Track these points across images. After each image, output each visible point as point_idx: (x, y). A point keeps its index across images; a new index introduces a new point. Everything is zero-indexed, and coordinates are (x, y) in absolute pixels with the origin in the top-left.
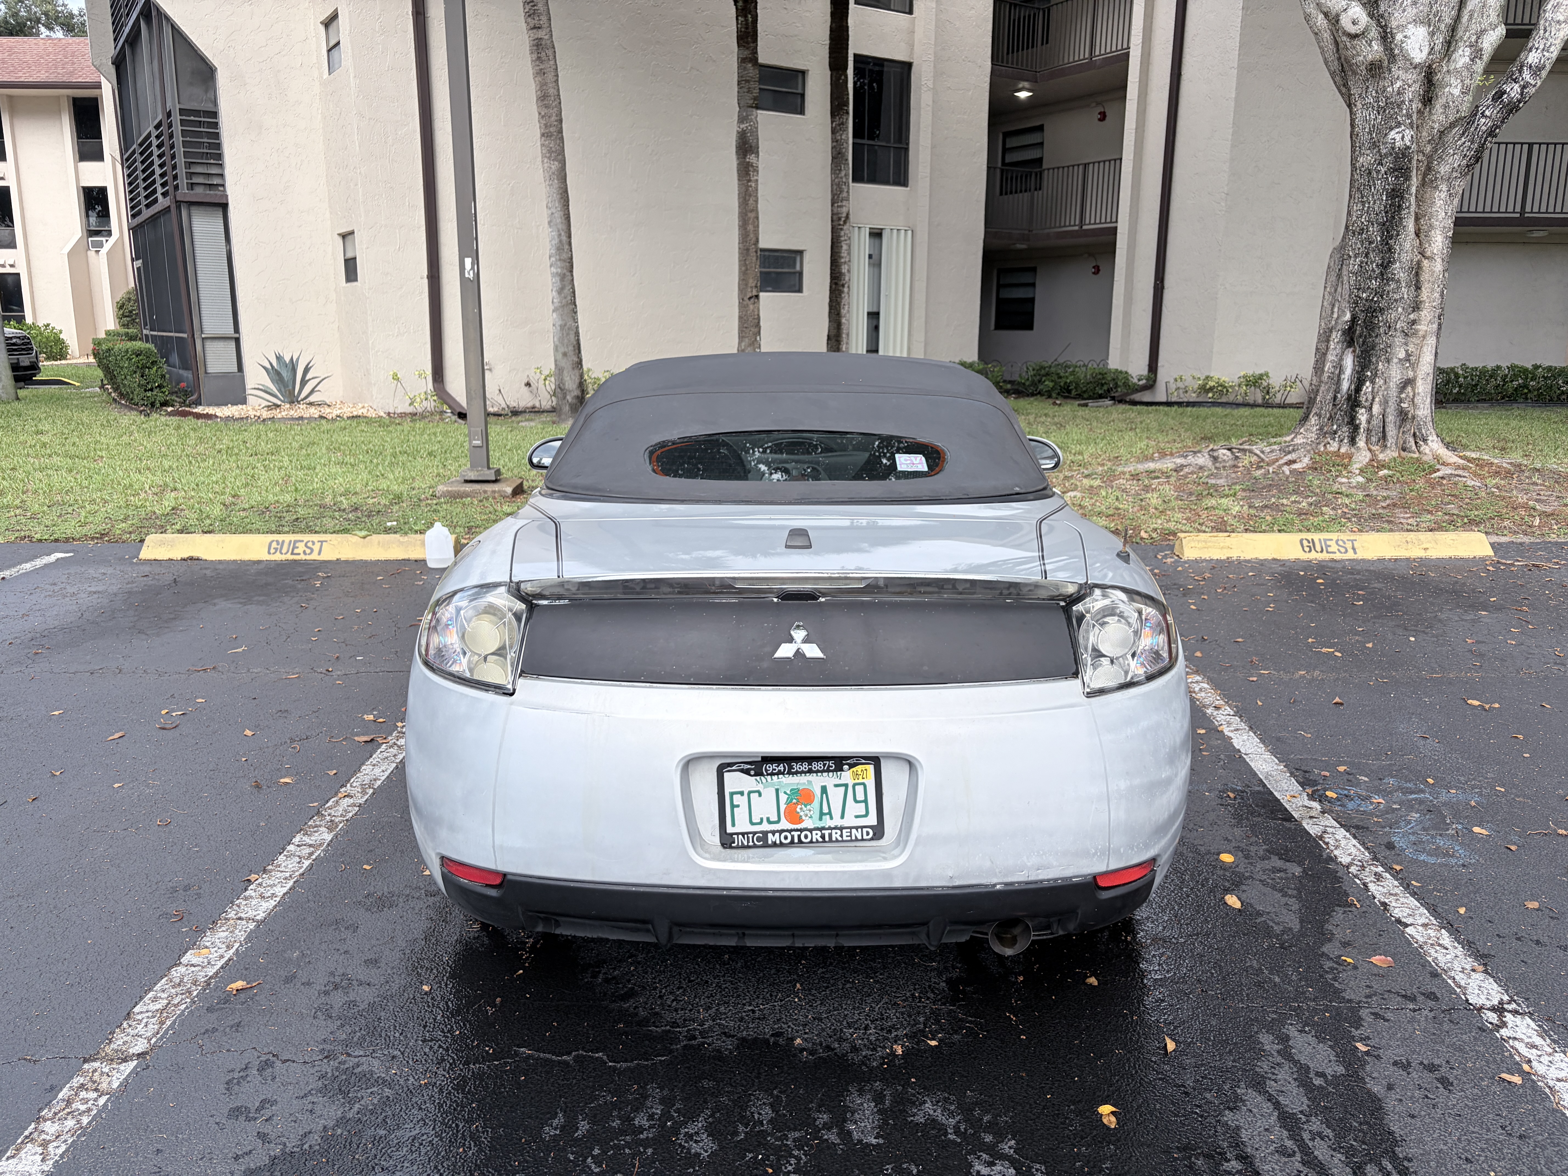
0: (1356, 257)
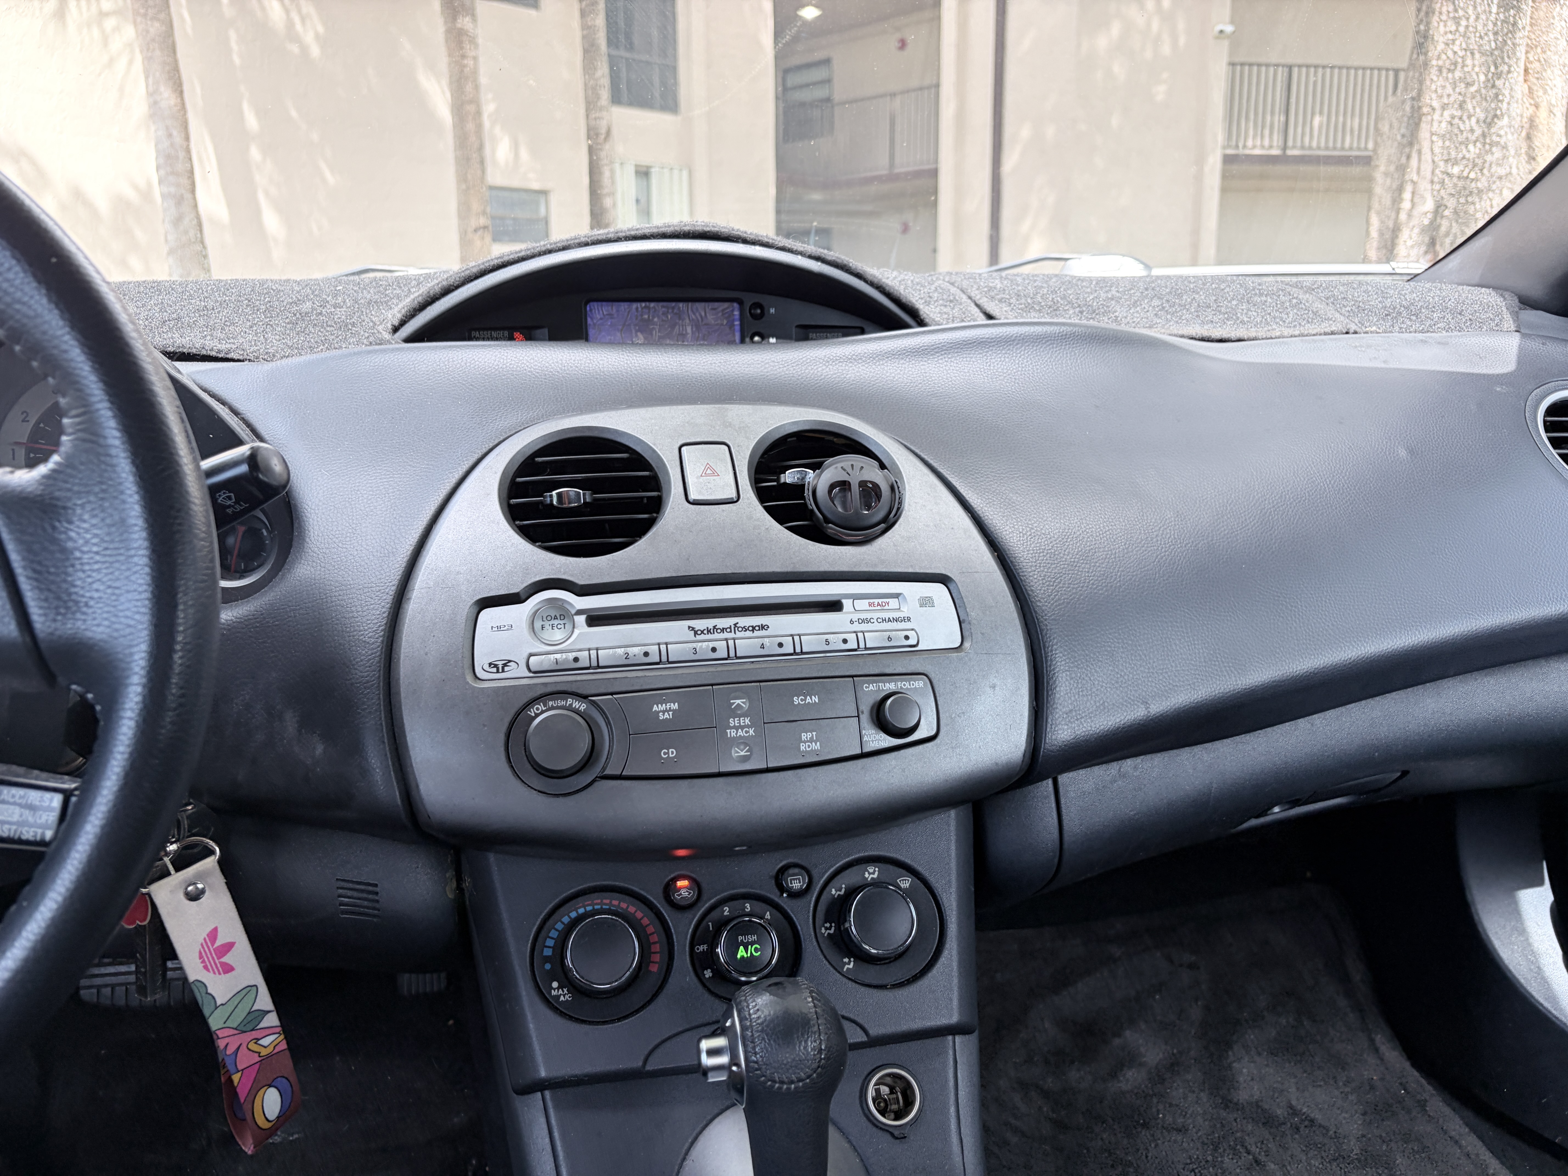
0: (1444, 107)
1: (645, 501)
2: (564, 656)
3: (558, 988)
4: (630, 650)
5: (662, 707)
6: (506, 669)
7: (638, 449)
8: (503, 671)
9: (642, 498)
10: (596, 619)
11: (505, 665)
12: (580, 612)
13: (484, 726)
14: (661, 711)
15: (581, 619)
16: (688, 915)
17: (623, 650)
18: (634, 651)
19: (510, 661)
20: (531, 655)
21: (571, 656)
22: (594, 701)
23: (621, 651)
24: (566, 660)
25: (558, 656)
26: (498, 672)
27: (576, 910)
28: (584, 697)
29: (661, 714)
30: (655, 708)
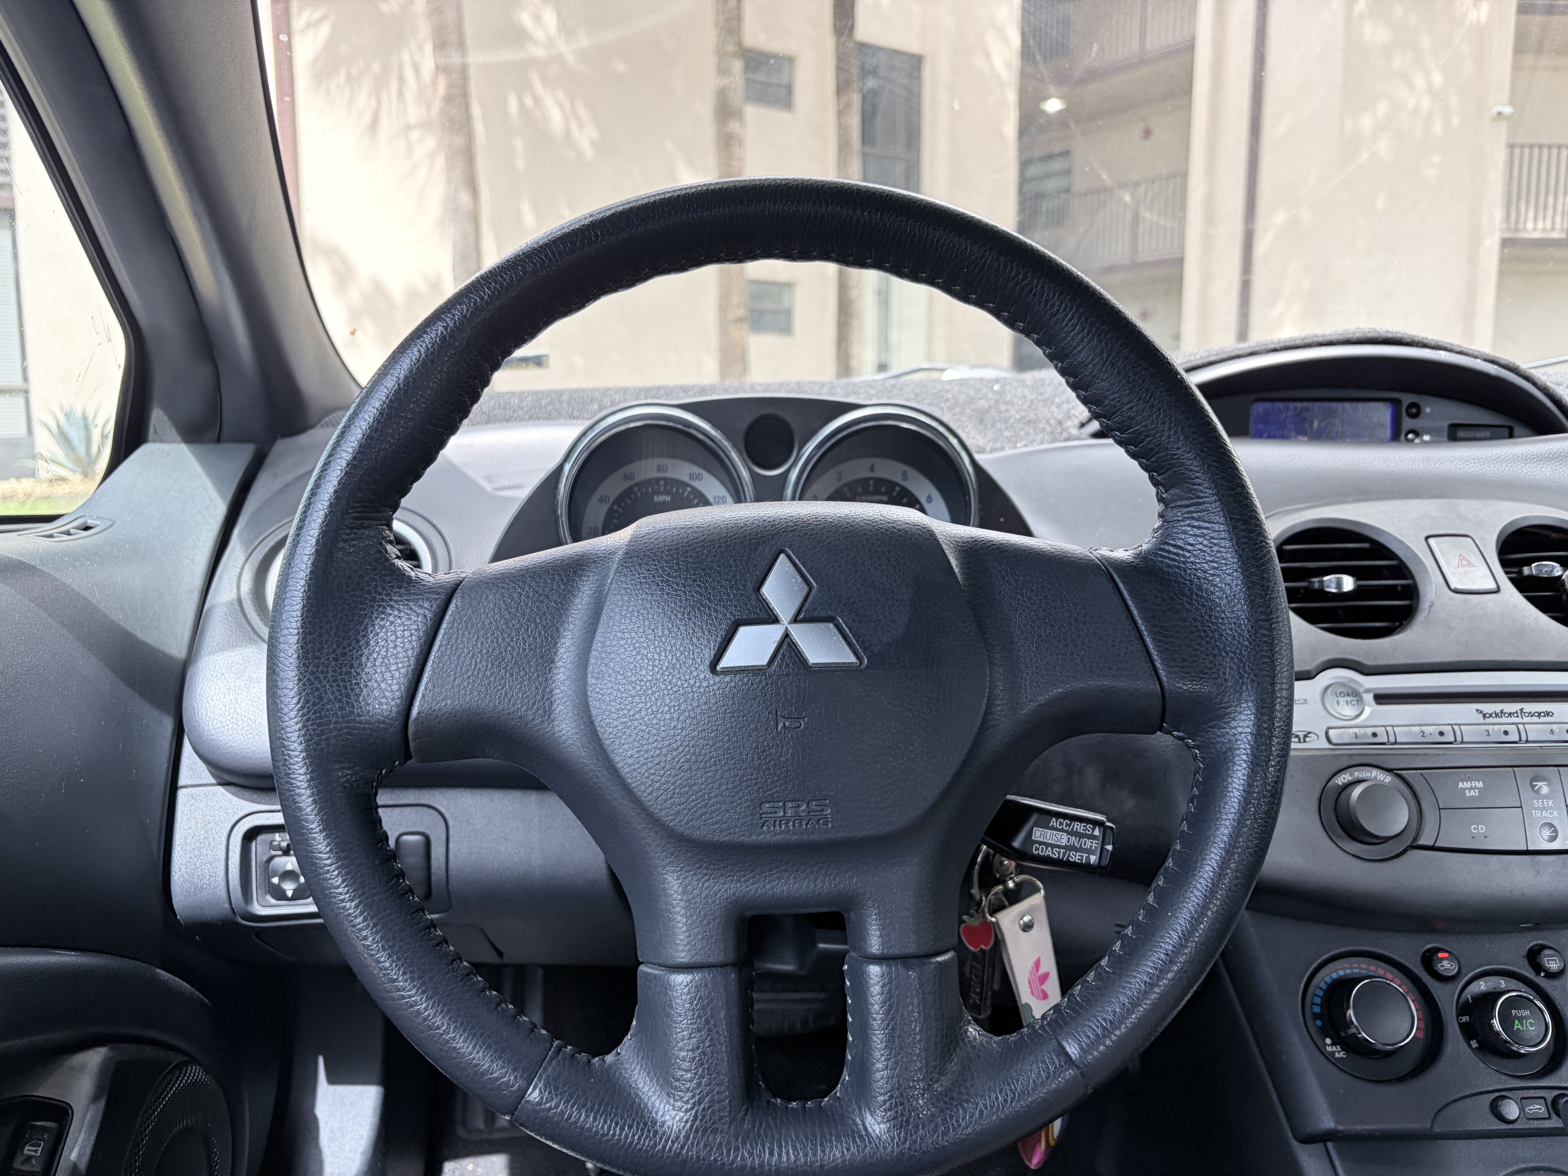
1: (1399, 588)
2: (1362, 730)
3: (1332, 1045)
4: (1424, 728)
5: (1467, 785)
6: (1307, 739)
7: (1382, 540)
8: (1305, 741)
9: (1396, 586)
10: (1382, 698)
11: (1306, 736)
12: (1368, 691)
13: (1297, 791)
14: (1467, 788)
15: (1369, 698)
16: (1450, 986)
17: (1417, 728)
18: (1428, 729)
19: (1309, 733)
20: (1329, 728)
21: (1370, 731)
22: (1396, 774)
23: (1416, 729)
24: (1365, 735)
25: (1357, 730)
26: (1300, 742)
27: (1336, 971)
28: (1389, 770)
29: (1467, 791)
30: (1461, 785)
